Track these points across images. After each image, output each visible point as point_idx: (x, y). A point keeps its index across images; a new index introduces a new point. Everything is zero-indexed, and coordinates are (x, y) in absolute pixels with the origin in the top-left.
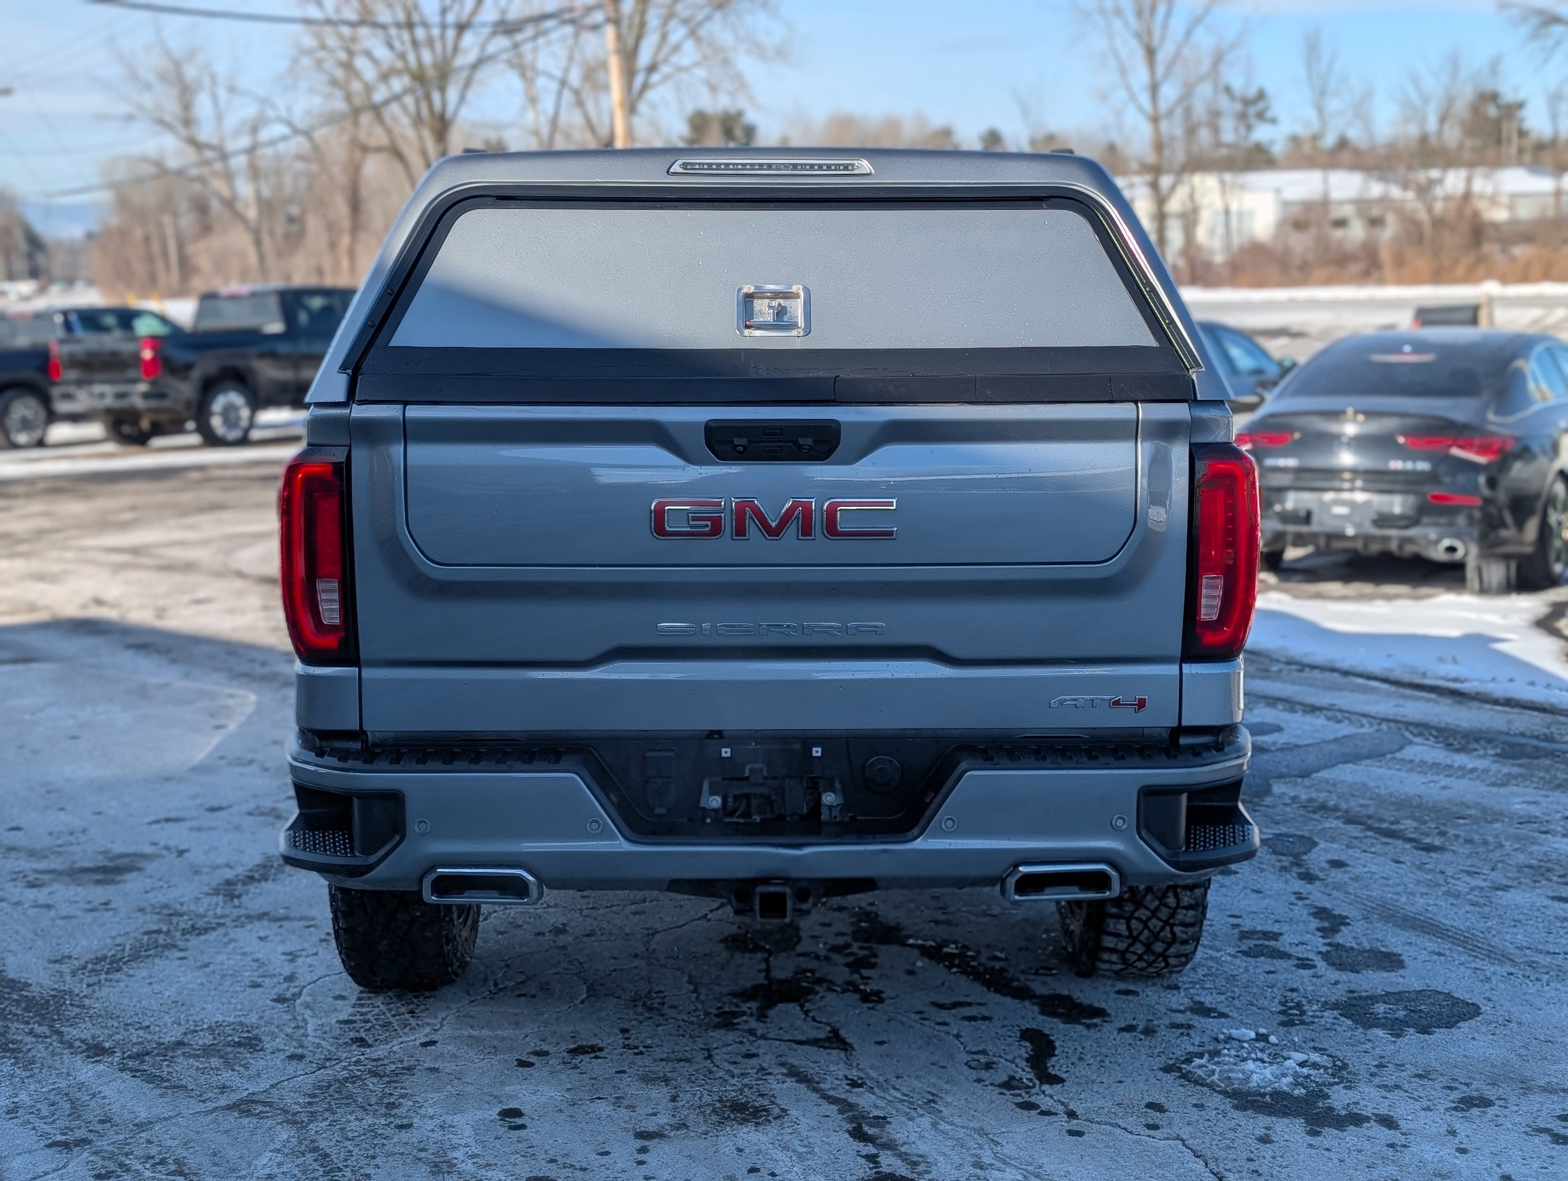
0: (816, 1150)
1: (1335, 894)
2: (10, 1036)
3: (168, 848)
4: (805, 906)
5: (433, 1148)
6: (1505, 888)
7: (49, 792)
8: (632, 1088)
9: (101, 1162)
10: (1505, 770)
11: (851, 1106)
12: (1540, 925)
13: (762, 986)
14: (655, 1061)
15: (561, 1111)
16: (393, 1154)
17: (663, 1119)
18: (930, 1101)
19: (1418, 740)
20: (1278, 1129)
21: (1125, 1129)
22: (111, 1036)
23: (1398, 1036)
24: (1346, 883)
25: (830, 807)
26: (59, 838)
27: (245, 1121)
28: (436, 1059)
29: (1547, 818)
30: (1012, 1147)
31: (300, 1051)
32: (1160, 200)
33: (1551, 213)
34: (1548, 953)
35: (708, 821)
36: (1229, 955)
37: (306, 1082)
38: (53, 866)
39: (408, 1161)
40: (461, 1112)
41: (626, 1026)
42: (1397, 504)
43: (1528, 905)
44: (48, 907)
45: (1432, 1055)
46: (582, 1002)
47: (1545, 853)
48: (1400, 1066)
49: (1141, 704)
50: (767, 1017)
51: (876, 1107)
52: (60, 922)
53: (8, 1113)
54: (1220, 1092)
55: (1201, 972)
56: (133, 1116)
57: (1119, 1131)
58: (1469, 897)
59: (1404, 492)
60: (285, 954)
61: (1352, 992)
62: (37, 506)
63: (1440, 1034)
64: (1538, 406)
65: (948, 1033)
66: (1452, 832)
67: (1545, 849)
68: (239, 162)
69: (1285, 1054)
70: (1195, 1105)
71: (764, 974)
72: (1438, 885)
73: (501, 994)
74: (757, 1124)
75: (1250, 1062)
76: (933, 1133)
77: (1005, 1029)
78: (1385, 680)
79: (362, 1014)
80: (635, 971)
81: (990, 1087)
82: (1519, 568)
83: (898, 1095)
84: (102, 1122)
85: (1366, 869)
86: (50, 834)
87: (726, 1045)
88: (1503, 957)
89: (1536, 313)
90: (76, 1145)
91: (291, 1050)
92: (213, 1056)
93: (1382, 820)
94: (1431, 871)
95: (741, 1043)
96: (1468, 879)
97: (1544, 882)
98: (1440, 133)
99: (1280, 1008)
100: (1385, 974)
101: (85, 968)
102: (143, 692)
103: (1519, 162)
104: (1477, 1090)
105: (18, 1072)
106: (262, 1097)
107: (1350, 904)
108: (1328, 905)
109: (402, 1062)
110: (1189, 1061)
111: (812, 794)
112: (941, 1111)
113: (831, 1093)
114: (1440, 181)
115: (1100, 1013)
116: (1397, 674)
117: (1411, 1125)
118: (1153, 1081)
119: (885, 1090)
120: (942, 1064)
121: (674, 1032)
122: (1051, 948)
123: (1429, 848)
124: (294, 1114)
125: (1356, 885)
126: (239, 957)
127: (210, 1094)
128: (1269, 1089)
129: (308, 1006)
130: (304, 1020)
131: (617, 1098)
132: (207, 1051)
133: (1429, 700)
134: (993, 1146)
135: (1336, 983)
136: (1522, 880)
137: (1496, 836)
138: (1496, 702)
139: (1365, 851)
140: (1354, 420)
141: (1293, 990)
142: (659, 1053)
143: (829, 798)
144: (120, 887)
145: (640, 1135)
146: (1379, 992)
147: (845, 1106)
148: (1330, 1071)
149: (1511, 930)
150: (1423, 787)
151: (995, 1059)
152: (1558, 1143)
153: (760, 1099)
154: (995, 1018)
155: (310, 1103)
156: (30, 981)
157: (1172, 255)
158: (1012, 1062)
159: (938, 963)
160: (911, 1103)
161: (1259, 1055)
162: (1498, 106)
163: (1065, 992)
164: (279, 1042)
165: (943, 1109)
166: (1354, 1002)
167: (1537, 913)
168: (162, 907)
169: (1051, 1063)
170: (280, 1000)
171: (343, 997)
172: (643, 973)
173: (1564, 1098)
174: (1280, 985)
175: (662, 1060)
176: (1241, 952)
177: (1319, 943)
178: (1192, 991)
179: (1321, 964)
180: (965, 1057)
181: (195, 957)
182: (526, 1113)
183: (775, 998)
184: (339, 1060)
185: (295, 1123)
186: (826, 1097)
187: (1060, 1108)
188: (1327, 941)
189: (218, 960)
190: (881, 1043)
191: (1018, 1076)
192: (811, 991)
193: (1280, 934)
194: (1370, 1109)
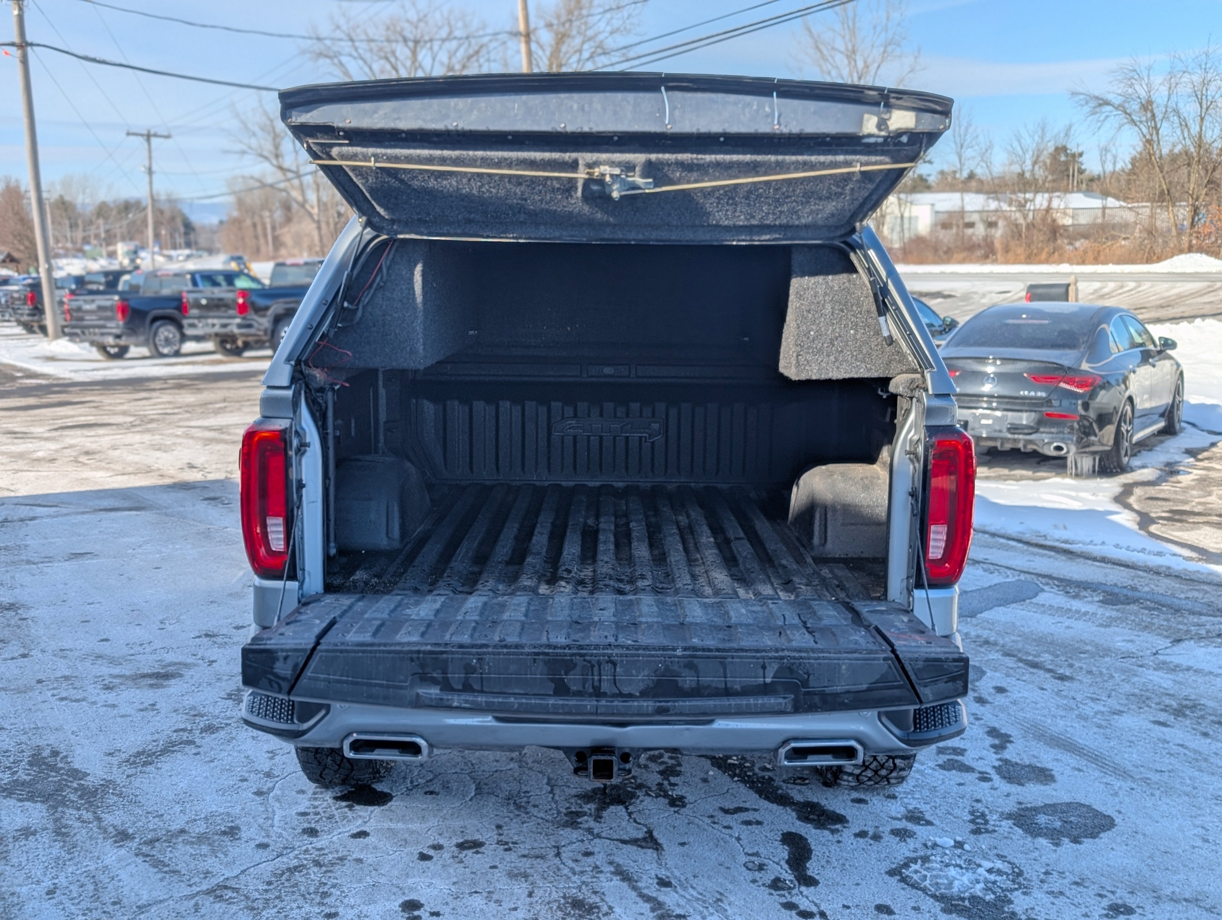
1: (1001, 715)
2: (64, 821)
3: (203, 659)
4: (627, 766)
6: (1120, 713)
7: (133, 610)
8: (501, 882)
10: (1107, 614)
11: (660, 905)
12: (1148, 746)
14: (519, 857)
15: (447, 903)
18: (718, 900)
19: (1046, 588)
22: (134, 823)
23: (1057, 845)
24: (1007, 706)
26: (132, 648)
27: (217, 906)
28: (362, 850)
29: (1141, 654)
31: (266, 840)
33: (1099, 221)
34: (1157, 771)
36: (930, 768)
37: (267, 869)
38: (124, 672)
40: (375, 902)
41: (501, 823)
42: (1025, 418)
43: (1137, 728)
44: (114, 706)
45: (1083, 864)
46: (471, 800)
47: (1144, 684)
48: (1061, 874)
50: (601, 817)
51: (678, 905)
52: (119, 720)
53: (47, 894)
54: (931, 896)
55: (912, 783)
56: (137, 898)
58: (1095, 720)
59: (1029, 410)
60: (268, 752)
61: (1020, 803)
63: (1088, 844)
64: (1114, 356)
65: (731, 836)
66: (1077, 664)
67: (1143, 680)
69: (977, 861)
70: (914, 908)
72: (1072, 709)
73: (415, 790)
75: (951, 868)
77: (772, 834)
78: (1019, 541)
79: (315, 807)
80: (511, 773)
81: (762, 888)
82: (1101, 461)
83: (695, 894)
84: (114, 903)
85: (1020, 695)
86: (127, 645)
87: (572, 843)
88: (1124, 774)
91: (260, 840)
92: (204, 843)
93: (1028, 654)
94: (1066, 697)
95: (582, 841)
96: (1092, 704)
97: (1146, 708)
98: (1032, 172)
99: (970, 817)
100: (1043, 788)
101: (128, 761)
102: (207, 535)
103: (1079, 191)
104: (1121, 898)
105: (63, 854)
106: (233, 883)
107: (1012, 724)
108: (997, 725)
109: (337, 852)
110: (906, 865)
112: (726, 910)
113: (645, 891)
114: (1032, 200)
115: (840, 819)
116: (1027, 537)
118: (881, 883)
119: (685, 889)
120: (727, 865)
121: (535, 830)
123: (1062, 678)
124: (254, 901)
125: (1015, 708)
126: (235, 754)
127: (197, 879)
128: (967, 894)
129: (278, 800)
130: (274, 811)
131: (489, 892)
132: (202, 838)
133: (1050, 557)
135: (1008, 795)
136: (1130, 706)
137: (1108, 669)
138: (1095, 559)
139: (1018, 679)
140: (994, 363)
141: (978, 801)
142: (523, 849)
144: (166, 690)
146: (1040, 804)
147: (656, 904)
148: (1011, 877)
149: (1128, 749)
150: (1053, 626)
151: (766, 861)
153: (593, 896)
154: (765, 822)
155: (266, 891)
156: (88, 772)
158: (778, 864)
159: (724, 773)
160: (704, 902)
161: (958, 862)
162: (1067, 155)
163: (815, 800)
164: (253, 832)
165: (727, 907)
166: (1022, 813)
167: (1144, 735)
168: (191, 709)
169: (808, 865)
170: (259, 793)
171: (302, 792)
172: (516, 774)
173: (1187, 907)
174: (968, 796)
175: (524, 856)
176: (938, 765)
177: (993, 758)
178: (906, 800)
179: (995, 777)
180: (744, 859)
181: (205, 753)
182: (422, 905)
183: (608, 801)
184: (293, 849)
185: (253, 909)
186: (642, 896)
187: (814, 909)
188: (999, 756)
189: (221, 756)
190: (683, 844)
191: (782, 877)
192: (633, 796)
193: (965, 750)
194: (1043, 914)
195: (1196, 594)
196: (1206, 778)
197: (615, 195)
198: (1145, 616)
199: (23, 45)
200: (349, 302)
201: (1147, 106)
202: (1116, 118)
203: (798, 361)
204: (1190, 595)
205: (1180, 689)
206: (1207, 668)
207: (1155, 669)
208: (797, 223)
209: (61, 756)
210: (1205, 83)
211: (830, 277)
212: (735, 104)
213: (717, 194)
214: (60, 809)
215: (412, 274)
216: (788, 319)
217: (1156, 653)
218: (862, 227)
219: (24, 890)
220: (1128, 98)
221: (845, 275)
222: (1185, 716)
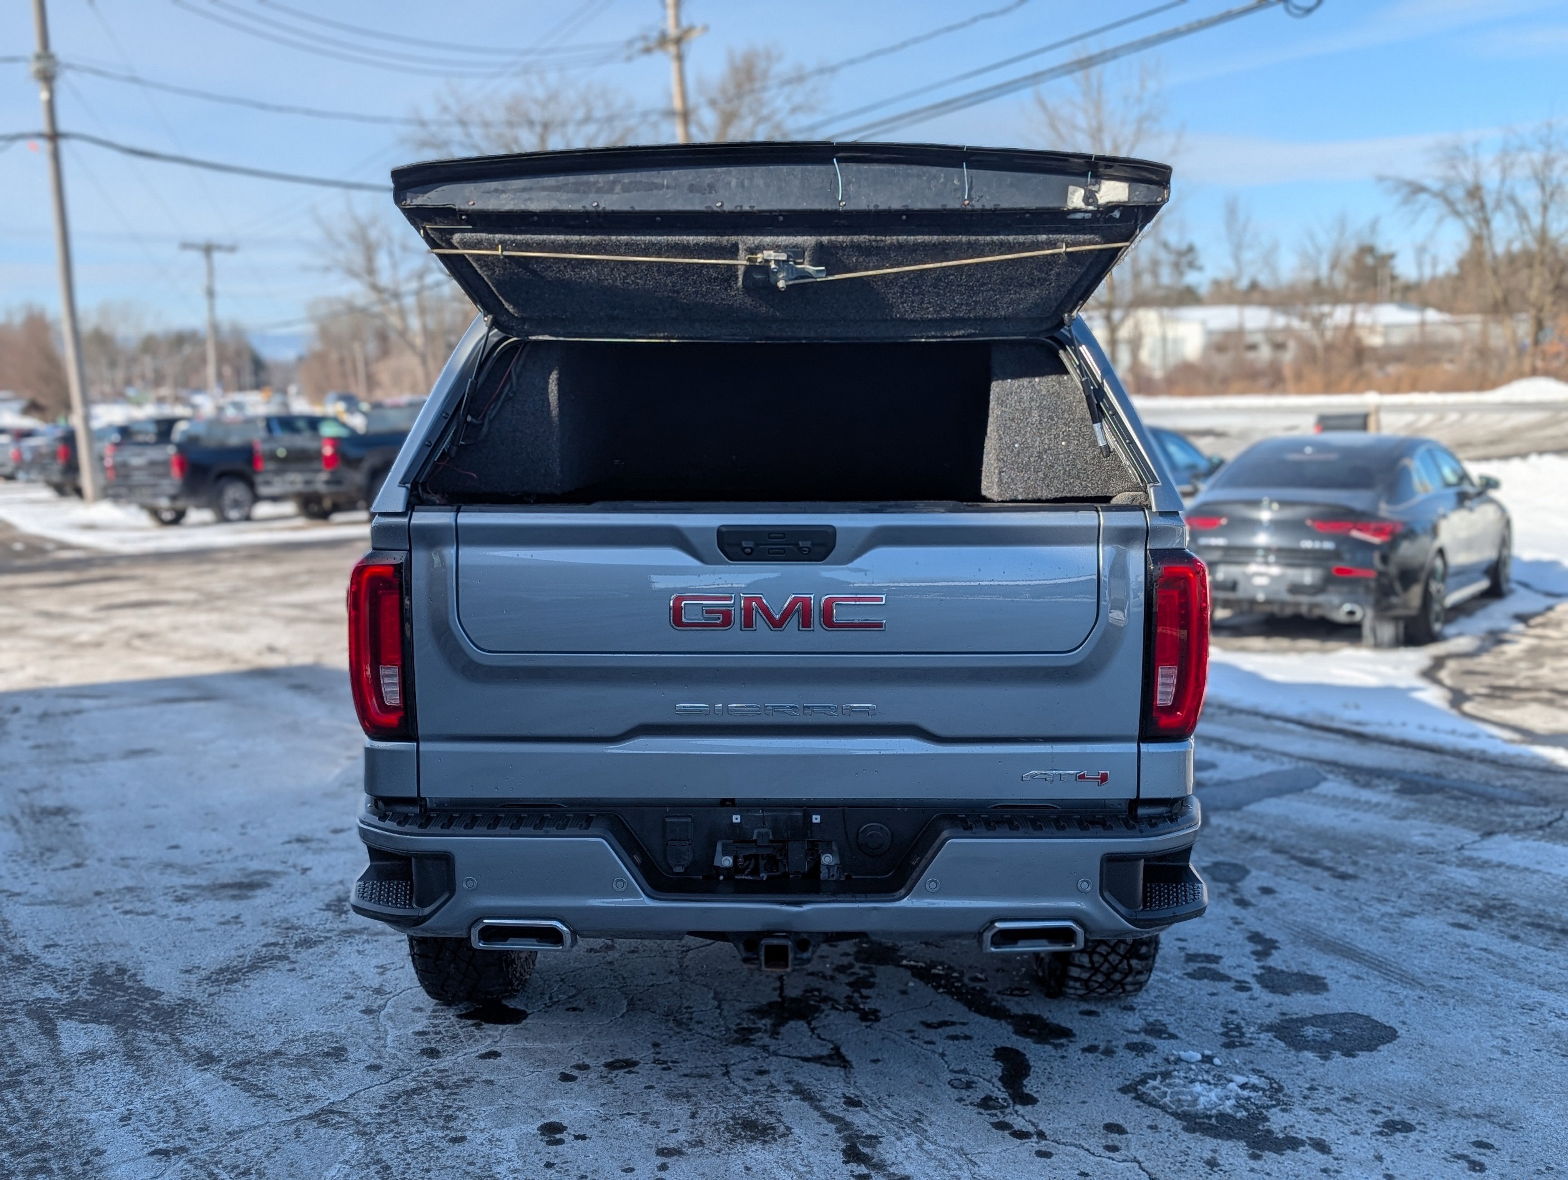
0: (815, 1169)
1: (1266, 919)
2: (136, 1044)
3: (294, 866)
4: (805, 956)
5: (480, 1162)
6: (1411, 915)
7: (207, 814)
8: (658, 1103)
9: (193, 1171)
10: (1404, 804)
11: (848, 1125)
12: (1444, 951)
13: (776, 1003)
14: (680, 1076)
15: (594, 1126)
16: (445, 1168)
17: (682, 1136)
18: (917, 1120)
19: (1330, 776)
20: (1224, 1153)
21: (1088, 1150)
22: (220, 1044)
23: (1326, 1058)
24: (1275, 909)
25: (828, 867)
26: (208, 856)
27: (322, 1131)
28: (492, 1071)
29: (1443, 849)
30: (987, 1167)
31: (377, 1062)
32: (1113, 329)
33: (1417, 339)
34: (1452, 978)
35: (721, 878)
36: (1177, 977)
37: (379, 1092)
38: (199, 882)
39: (458, 1175)
40: (509, 1125)
41: (658, 1041)
42: (1308, 576)
43: (1432, 931)
44: (189, 919)
45: (1356, 1078)
46: (622, 1016)
47: (1443, 882)
48: (1329, 1089)
49: (1104, 778)
50: (779, 1034)
51: (869, 1126)
52: (196, 934)
53: (121, 1120)
54: (1172, 1114)
55: (1153, 993)
56: (227, 1124)
57: (1082, 1152)
58: (1381, 923)
59: (1313, 566)
60: (378, 967)
61: (1284, 1014)
62: (236, 570)
63: (1363, 1057)
64: (1420, 497)
65: (934, 1052)
66: (1363, 861)
67: (1443, 878)
68: (410, 301)
69: (1229, 1076)
70: (1150, 1127)
71: (778, 992)
72: (1353, 911)
73: (554, 1007)
74: (765, 1142)
75: (1197, 1084)
76: (918, 1153)
77: (983, 1049)
78: (1300, 723)
79: (435, 1026)
80: (670, 987)
81: (970, 1107)
82: (1406, 628)
83: (889, 1114)
84: (200, 1130)
85: (1291, 896)
86: (202, 852)
87: (742, 1061)
88: (1412, 982)
89: (1408, 418)
90: (175, 1154)
91: (371, 1061)
92: (305, 1066)
93: (1303, 850)
94: (1346, 898)
95: (756, 1059)
96: (1379, 906)
97: (1444, 910)
98: (1330, 278)
99: (1222, 1030)
100: (1312, 997)
101: (209, 978)
102: (294, 728)
103: (1391, 300)
104: (1399, 1115)
105: (137, 1078)
106: (339, 1108)
107: (1279, 929)
108: (1260, 930)
109: (463, 1073)
110: (1143, 1082)
111: (813, 854)
112: (926, 1131)
113: (830, 1111)
114: (1330, 315)
115: (1067, 1033)
116: (1310, 718)
117: (1342, 1150)
118: (1111, 1101)
119: (878, 1108)
120: (927, 1083)
121: (698, 1048)
122: (1024, 970)
123: (1344, 877)
124: (365, 1125)
125: (1284, 910)
126: (338, 969)
127: (297, 1103)
128: (1214, 1112)
129: (390, 1018)
130: (386, 1031)
131: (644, 1114)
132: (300, 1061)
134: (971, 1167)
135: (1270, 1005)
136: (1425, 907)
137: (1400, 866)
138: (1392, 743)
139: (1290, 879)
140: (1270, 508)
141: (1233, 1012)
142: (684, 1069)
143: (827, 859)
144: (251, 902)
145: (661, 1152)
146: (1308, 1015)
147: (843, 1125)
148: (1268, 1093)
149: (1419, 955)
150: (1336, 819)
151: (975, 1079)
152: (1475, 1170)
153: (768, 1117)
154: (976, 1037)
155: (379, 1115)
156: (162, 990)
157: (1122, 370)
158: (989, 1081)
159: (927, 984)
160: (900, 1122)
161: (1206, 1077)
162: (1375, 257)
163: (1036, 1013)
164: (362, 1053)
165: (928, 1128)
166: (1285, 1025)
167: (1440, 939)
168: (282, 921)
169: (1025, 1082)
170: (368, 1011)
171: (420, 1009)
172: (676, 989)
173: (1477, 1123)
174: (1221, 1007)
175: (686, 1075)
176: (1187, 974)
177: (1254, 966)
178: (1145, 1012)
179: (1256, 986)
180: (950, 1076)
181: (302, 969)
182: (565, 1128)
183: (786, 1015)
184: (410, 1070)
185: (364, 1134)
186: (826, 1115)
187: (1031, 1129)
188: (1261, 964)
189: (321, 972)
190: (876, 1061)
191: (994, 1095)
192: (817, 1009)
193: (1220, 957)
194: (1304, 1132)
195: (1515, 781)
196: (1511, 985)
197: (781, 284)
198: (1451, 807)
199: (54, 136)
200: (472, 417)
201: (1475, 192)
202: (1435, 209)
203: (1000, 479)
204: (1508, 782)
205: (1488, 888)
206: (1521, 862)
207: (1458, 866)
208: (995, 315)
209: (129, 974)
210: (1548, 163)
211: (1037, 379)
212: (919, 176)
213: (900, 282)
214: (130, 1031)
215: (547, 383)
216: (989, 430)
217: (1462, 848)
218: (1072, 320)
219: (94, 1116)
220: (1449, 183)
221: (1054, 377)
222: (1491, 917)
